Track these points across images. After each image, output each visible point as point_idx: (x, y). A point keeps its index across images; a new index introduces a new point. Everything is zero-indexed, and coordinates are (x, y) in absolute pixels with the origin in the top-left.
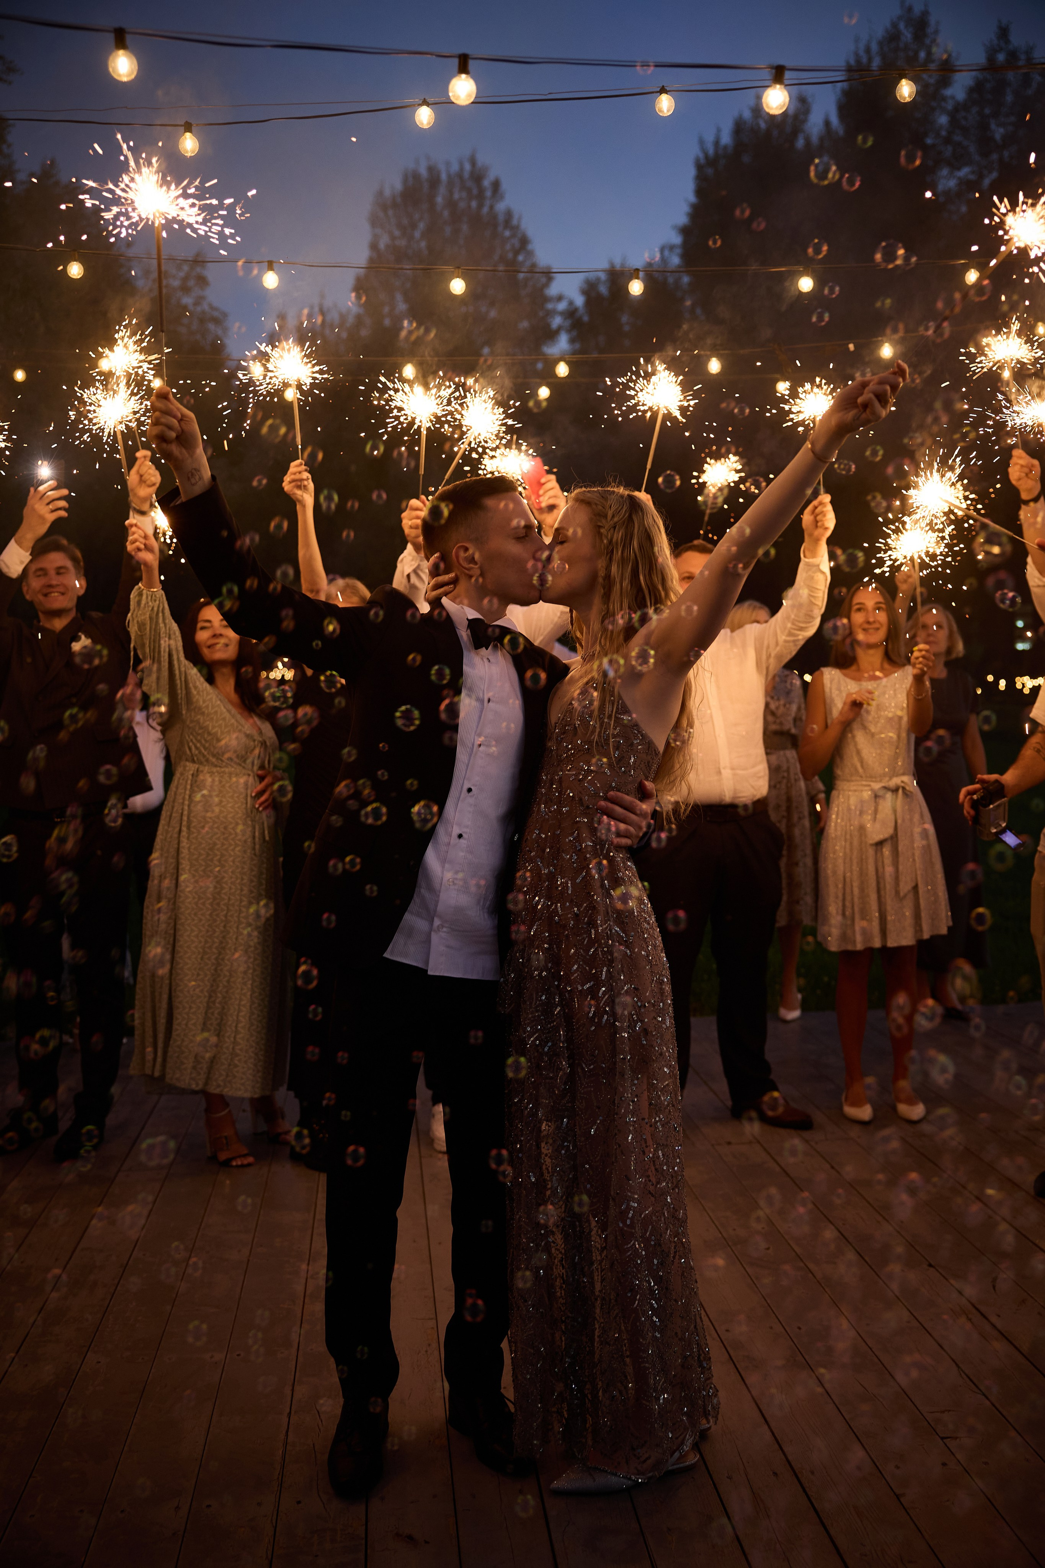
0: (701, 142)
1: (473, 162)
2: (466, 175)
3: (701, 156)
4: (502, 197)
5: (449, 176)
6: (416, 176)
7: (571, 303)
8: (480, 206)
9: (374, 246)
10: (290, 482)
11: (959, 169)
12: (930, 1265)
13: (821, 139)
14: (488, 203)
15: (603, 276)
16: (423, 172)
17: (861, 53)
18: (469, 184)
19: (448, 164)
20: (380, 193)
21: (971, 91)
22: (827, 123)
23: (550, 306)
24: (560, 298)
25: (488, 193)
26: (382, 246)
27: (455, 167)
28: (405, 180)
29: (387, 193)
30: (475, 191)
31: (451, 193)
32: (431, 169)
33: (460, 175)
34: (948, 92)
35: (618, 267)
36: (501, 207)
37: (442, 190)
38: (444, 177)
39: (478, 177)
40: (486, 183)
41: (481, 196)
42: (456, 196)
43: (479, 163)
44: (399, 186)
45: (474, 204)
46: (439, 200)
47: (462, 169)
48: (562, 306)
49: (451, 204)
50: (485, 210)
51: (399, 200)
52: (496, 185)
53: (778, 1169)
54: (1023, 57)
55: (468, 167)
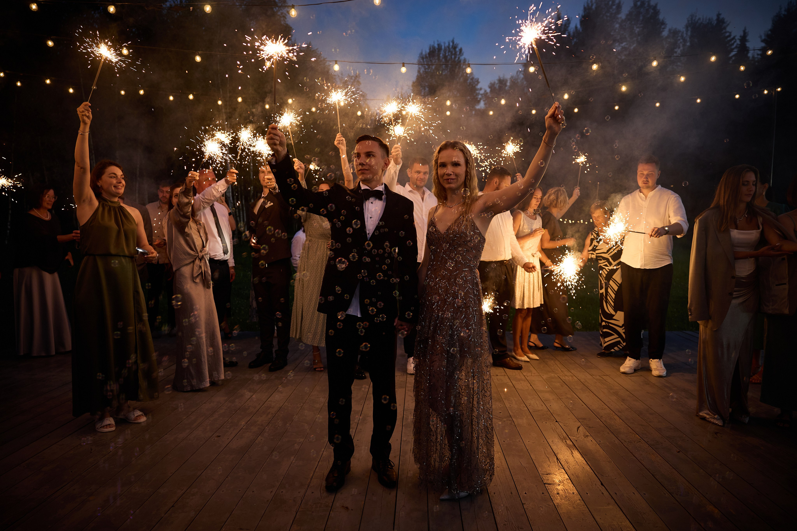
1: (453, 43)
2: (451, 47)
4: (463, 54)
5: (445, 47)
6: (434, 47)
7: (485, 91)
8: (455, 58)
9: (419, 72)
10: (337, 141)
11: (622, 43)
12: (557, 421)
13: (574, 33)
14: (458, 56)
15: (497, 82)
16: (436, 46)
17: (589, 2)
18: (452, 50)
19: (445, 43)
20: (421, 53)
21: (627, 15)
22: (576, 27)
23: (478, 92)
24: (481, 89)
25: (458, 53)
26: (421, 72)
27: (447, 44)
28: (430, 49)
29: (424, 53)
30: (454, 52)
31: (445, 53)
32: (439, 45)
33: (448, 47)
34: (619, 16)
35: (502, 79)
36: (462, 58)
37: (442, 52)
38: (443, 47)
39: (455, 47)
40: (457, 50)
41: (455, 54)
42: (447, 54)
43: (455, 43)
44: (428, 51)
45: (453, 57)
46: (441, 55)
47: (449, 45)
48: (482, 92)
49: (445, 57)
50: (457, 59)
51: (427, 55)
52: (461, 50)
54: (647, 4)
55: (451, 44)
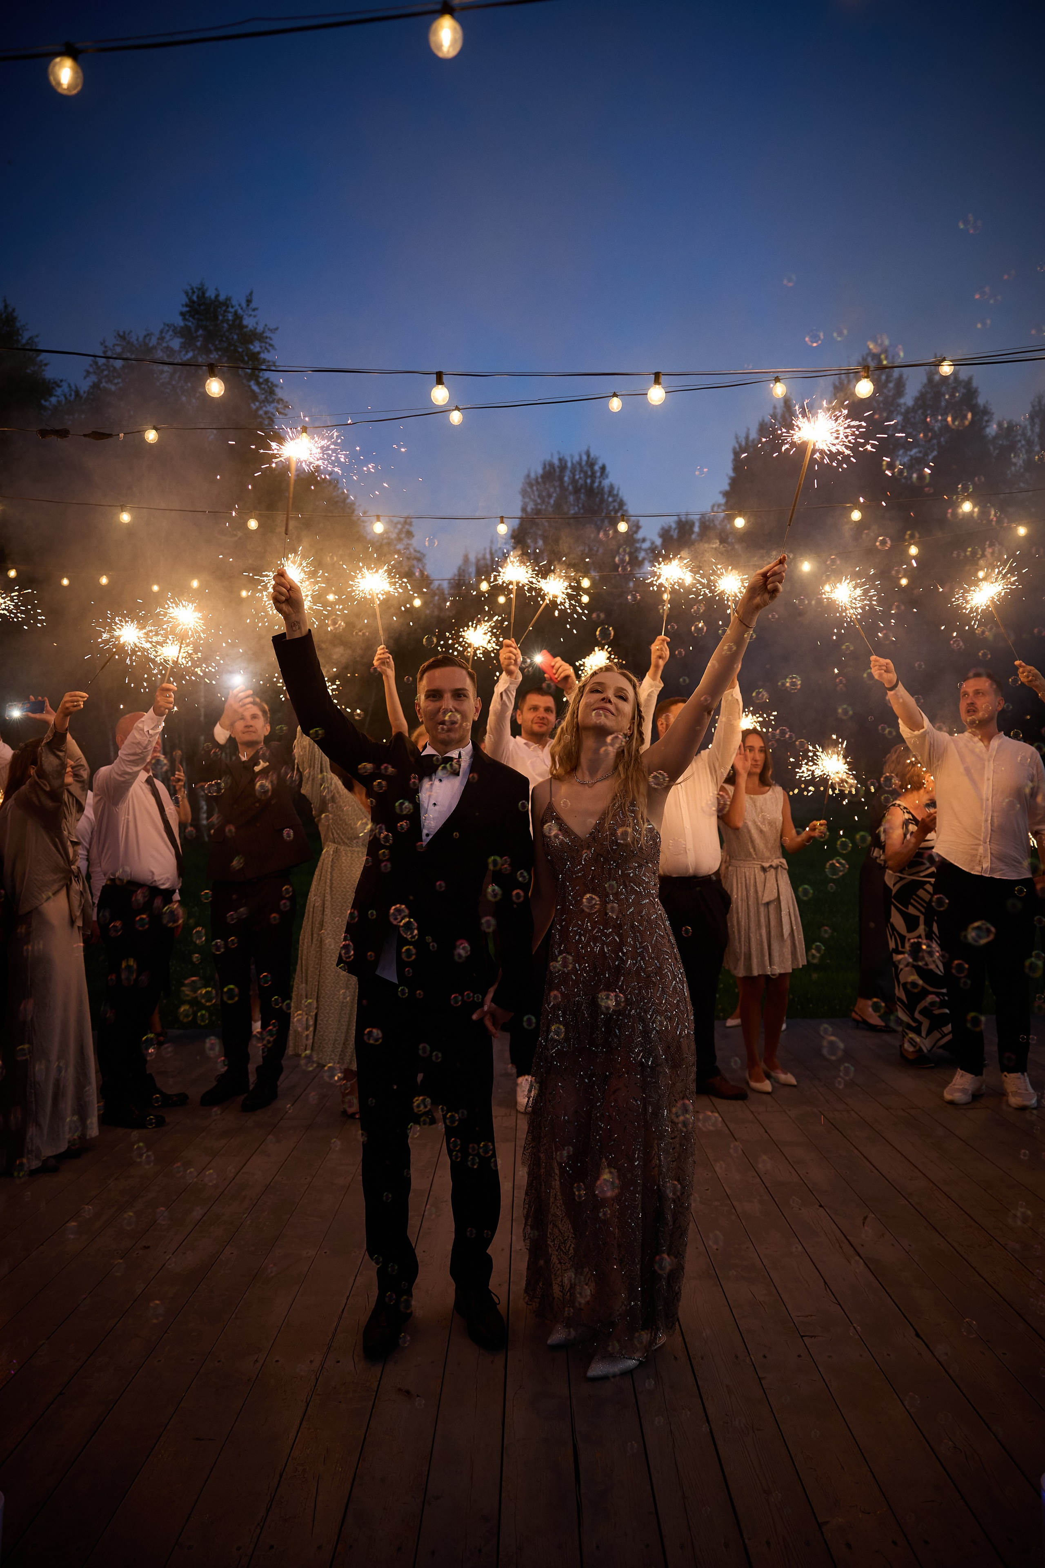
0: (737, 437)
1: (588, 456)
2: (584, 463)
3: (737, 446)
4: (607, 477)
5: (572, 464)
6: (551, 465)
7: (653, 543)
8: (593, 482)
9: (524, 510)
10: (378, 660)
11: (911, 450)
12: (821, 1206)
14: (597, 480)
15: (674, 526)
16: (556, 462)
18: (585, 468)
19: (572, 456)
20: (528, 476)
21: (917, 399)
23: (638, 545)
24: (644, 540)
25: (598, 474)
26: (529, 509)
27: (577, 458)
28: (544, 468)
29: (533, 475)
30: (589, 473)
31: (574, 475)
32: (560, 460)
33: (580, 463)
34: (902, 401)
35: (683, 519)
36: (606, 483)
37: (568, 473)
38: (569, 464)
39: (591, 464)
40: (597, 468)
41: (593, 476)
42: (577, 477)
43: (592, 456)
44: (540, 471)
45: (589, 481)
46: (566, 479)
47: (581, 459)
48: (646, 545)
49: (574, 481)
50: (596, 484)
51: (540, 480)
52: (603, 468)
53: (727, 1131)
55: (585, 458)
